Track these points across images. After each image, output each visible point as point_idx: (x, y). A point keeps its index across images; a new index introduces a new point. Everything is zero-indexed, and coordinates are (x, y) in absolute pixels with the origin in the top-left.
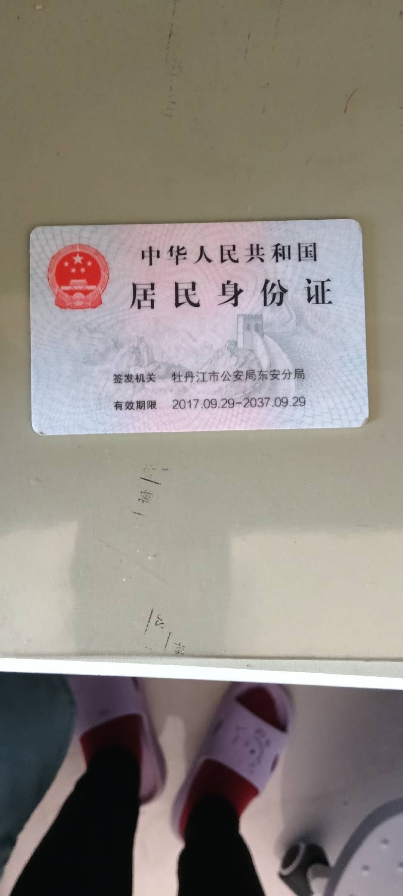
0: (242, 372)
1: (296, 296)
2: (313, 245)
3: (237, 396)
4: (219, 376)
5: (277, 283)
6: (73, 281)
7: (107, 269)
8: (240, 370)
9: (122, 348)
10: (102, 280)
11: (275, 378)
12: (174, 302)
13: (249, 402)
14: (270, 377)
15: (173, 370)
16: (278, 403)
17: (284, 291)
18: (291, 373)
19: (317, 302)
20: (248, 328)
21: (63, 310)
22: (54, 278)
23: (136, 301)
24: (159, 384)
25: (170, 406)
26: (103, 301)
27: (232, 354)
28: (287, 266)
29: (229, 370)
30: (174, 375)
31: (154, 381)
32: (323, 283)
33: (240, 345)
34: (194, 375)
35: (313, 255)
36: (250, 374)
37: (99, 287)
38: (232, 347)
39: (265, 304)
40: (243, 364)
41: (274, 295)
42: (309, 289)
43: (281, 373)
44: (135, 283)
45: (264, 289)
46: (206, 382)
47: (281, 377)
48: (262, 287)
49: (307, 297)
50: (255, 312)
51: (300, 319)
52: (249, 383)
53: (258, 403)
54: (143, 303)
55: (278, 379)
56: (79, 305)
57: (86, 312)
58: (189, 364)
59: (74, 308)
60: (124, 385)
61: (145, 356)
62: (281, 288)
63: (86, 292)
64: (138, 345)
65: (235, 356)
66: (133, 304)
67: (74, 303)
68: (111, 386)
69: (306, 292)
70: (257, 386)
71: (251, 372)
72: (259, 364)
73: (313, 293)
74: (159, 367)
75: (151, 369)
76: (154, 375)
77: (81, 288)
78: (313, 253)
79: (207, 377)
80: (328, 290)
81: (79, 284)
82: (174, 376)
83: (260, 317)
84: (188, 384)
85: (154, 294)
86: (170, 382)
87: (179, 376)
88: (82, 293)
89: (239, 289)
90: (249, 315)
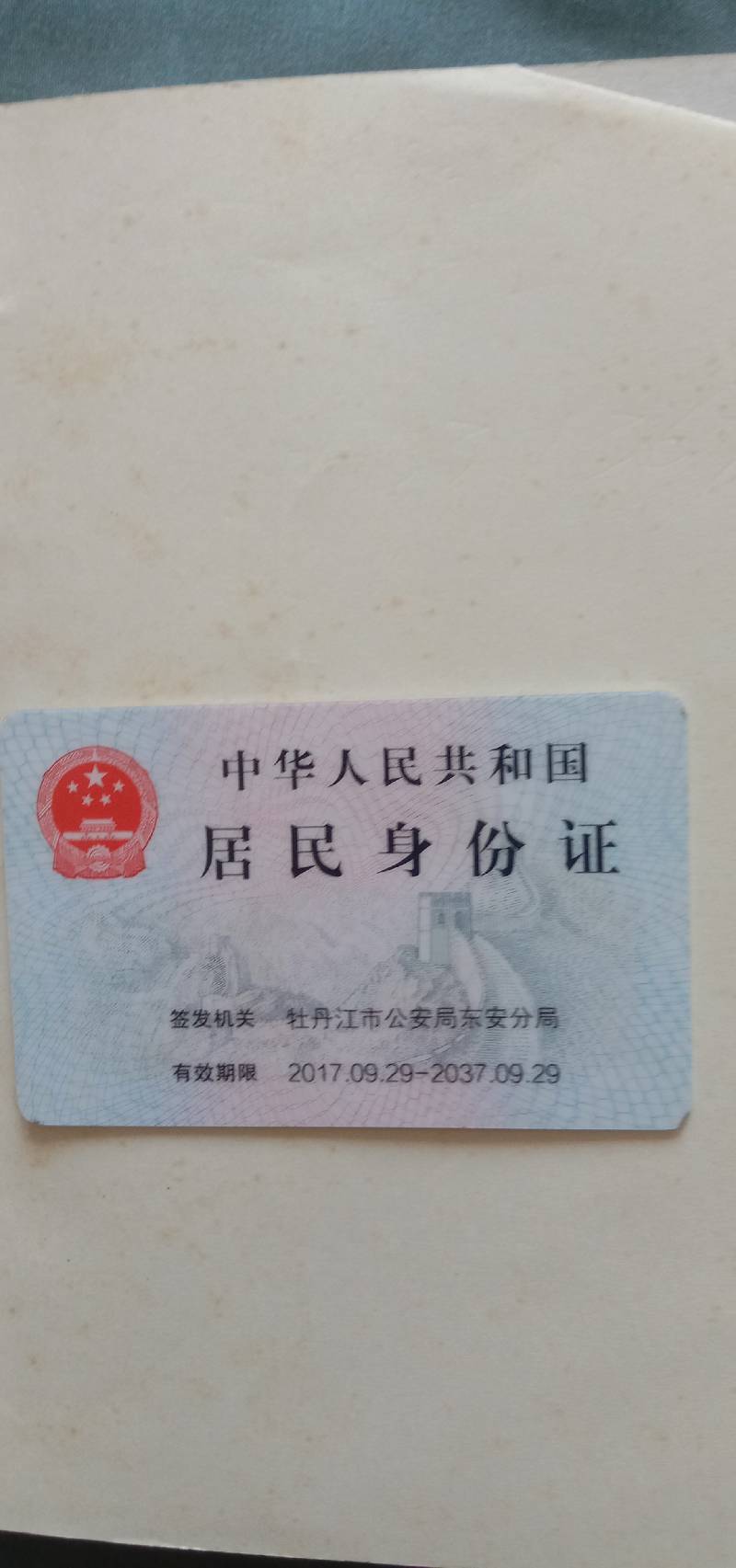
0: (428, 1011)
1: (542, 855)
2: (578, 747)
3: (419, 1059)
4: (383, 1016)
5: (500, 828)
6: (87, 822)
7: (153, 798)
8: (424, 1006)
9: (187, 956)
10: (143, 821)
11: (497, 1024)
12: (289, 865)
13: (443, 1072)
14: (485, 1022)
15: (290, 1004)
16: (503, 1075)
17: (516, 845)
18: (531, 1017)
19: (587, 869)
20: (440, 920)
21: (69, 880)
22: (50, 816)
23: (214, 864)
24: (262, 1031)
25: (285, 1076)
26: (148, 863)
27: (409, 972)
28: (523, 793)
29: (401, 1006)
30: (291, 1014)
31: (249, 1024)
32: (599, 828)
33: (425, 955)
34: (332, 1015)
35: (579, 768)
36: (445, 1015)
37: (139, 836)
38: (408, 959)
39: (477, 873)
40: (429, 996)
41: (496, 853)
42: (569, 841)
43: (510, 1013)
44: (212, 826)
45: (475, 841)
46: (356, 1030)
47: (509, 1022)
48: (470, 836)
49: (563, 859)
50: (455, 889)
51: (550, 904)
52: (444, 1034)
53: (462, 1074)
54: (227, 868)
55: (503, 1026)
56: (99, 871)
57: (113, 885)
58: (321, 993)
59: (90, 878)
60: (192, 1032)
61: (232, 975)
62: (510, 838)
63: (113, 845)
64: (219, 953)
65: (416, 977)
66: (207, 869)
67: (90, 867)
68: (167, 1032)
69: (562, 849)
70: (458, 1039)
71: (446, 1011)
72: (464, 993)
73: (578, 849)
74: (261, 997)
75: (243, 1001)
76: (251, 1014)
77: (103, 836)
78: (578, 765)
79: (358, 1018)
80: (611, 845)
81: (98, 828)
82: (292, 1016)
83: (463, 898)
84: (318, 1032)
85: (247, 849)
86: (283, 1026)
87: (302, 1016)
88: (107, 846)
89: (422, 838)
90: (442, 894)
